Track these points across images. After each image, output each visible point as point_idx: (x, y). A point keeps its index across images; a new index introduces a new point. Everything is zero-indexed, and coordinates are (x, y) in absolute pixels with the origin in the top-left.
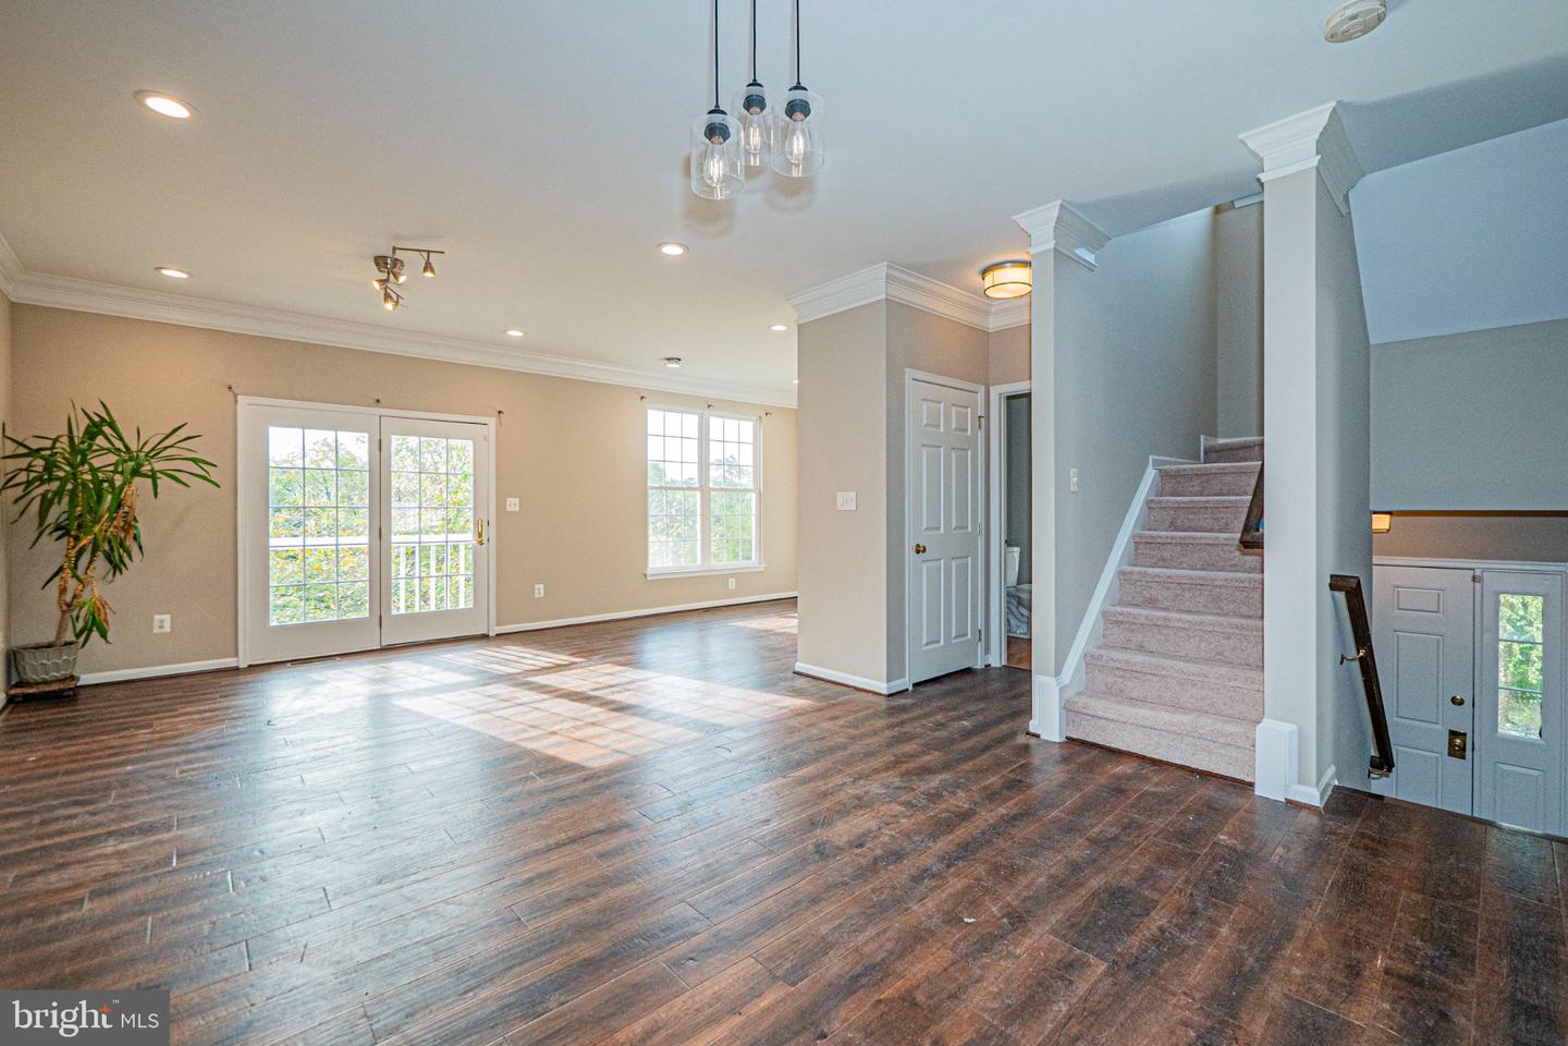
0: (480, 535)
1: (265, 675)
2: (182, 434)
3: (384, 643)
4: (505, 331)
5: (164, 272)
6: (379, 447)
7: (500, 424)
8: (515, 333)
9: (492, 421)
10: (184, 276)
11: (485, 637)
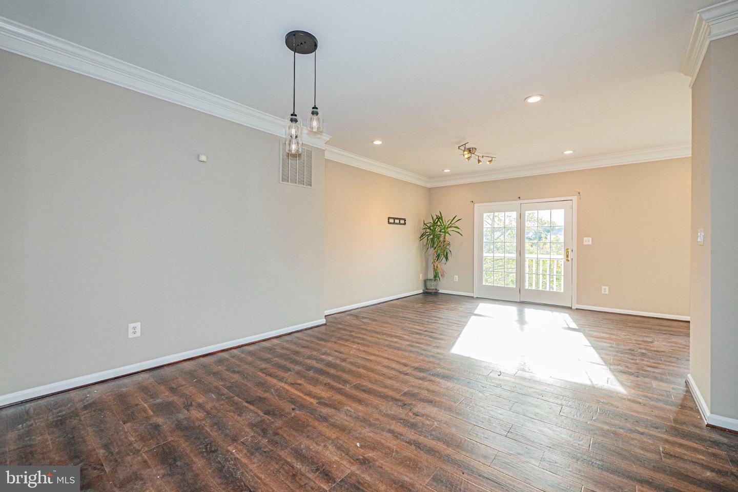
0: (567, 256)
1: (477, 301)
2: (455, 220)
3: (521, 300)
4: (563, 153)
5: (445, 171)
6: (521, 217)
7: (580, 199)
8: (568, 152)
9: (575, 198)
10: (449, 171)
11: (571, 308)
